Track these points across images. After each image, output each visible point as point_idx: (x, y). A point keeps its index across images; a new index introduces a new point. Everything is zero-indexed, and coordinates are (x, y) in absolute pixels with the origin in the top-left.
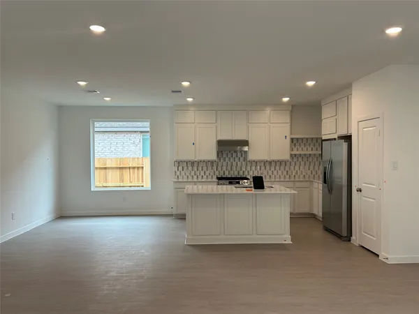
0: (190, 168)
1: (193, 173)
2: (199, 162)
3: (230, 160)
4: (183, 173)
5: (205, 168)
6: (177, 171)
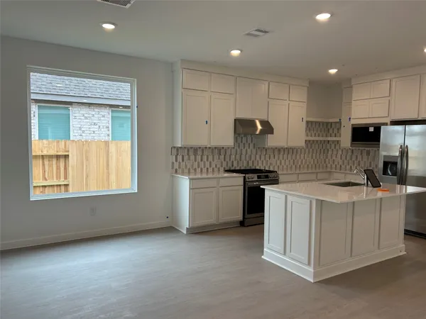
0: (192, 157)
1: (196, 165)
2: (203, 149)
3: (239, 147)
4: (183, 164)
5: (210, 158)
6: (174, 161)
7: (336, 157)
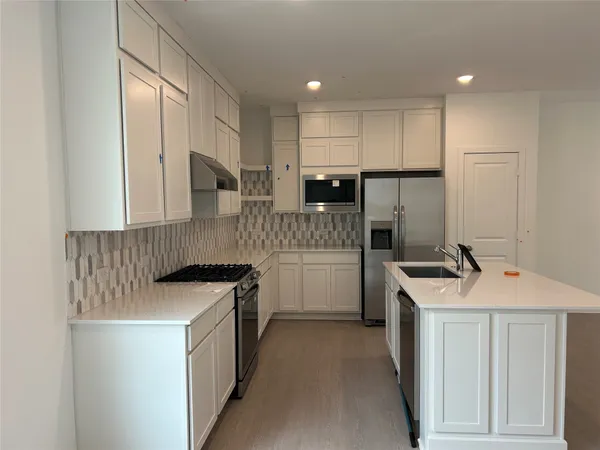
6: (74, 278)
7: (254, 227)
